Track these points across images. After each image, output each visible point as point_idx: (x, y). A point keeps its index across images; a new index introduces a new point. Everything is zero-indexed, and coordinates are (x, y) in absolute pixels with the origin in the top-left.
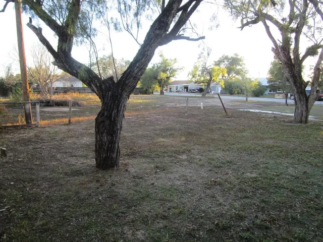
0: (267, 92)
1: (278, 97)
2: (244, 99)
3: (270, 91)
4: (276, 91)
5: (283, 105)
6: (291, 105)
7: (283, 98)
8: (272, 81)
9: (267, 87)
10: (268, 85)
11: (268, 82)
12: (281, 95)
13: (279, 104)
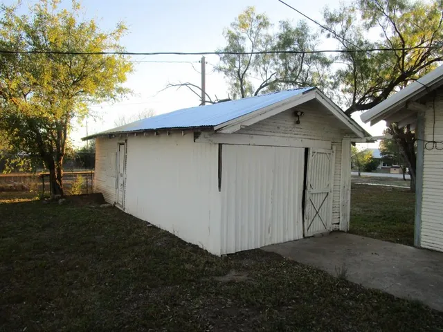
0: (380, 166)
1: (395, 172)
2: (357, 174)
3: (384, 165)
4: (391, 165)
5: (401, 180)
6: (409, 180)
7: (400, 173)
8: (386, 153)
9: (380, 159)
10: (380, 157)
11: (382, 154)
12: (397, 170)
13: (397, 179)
